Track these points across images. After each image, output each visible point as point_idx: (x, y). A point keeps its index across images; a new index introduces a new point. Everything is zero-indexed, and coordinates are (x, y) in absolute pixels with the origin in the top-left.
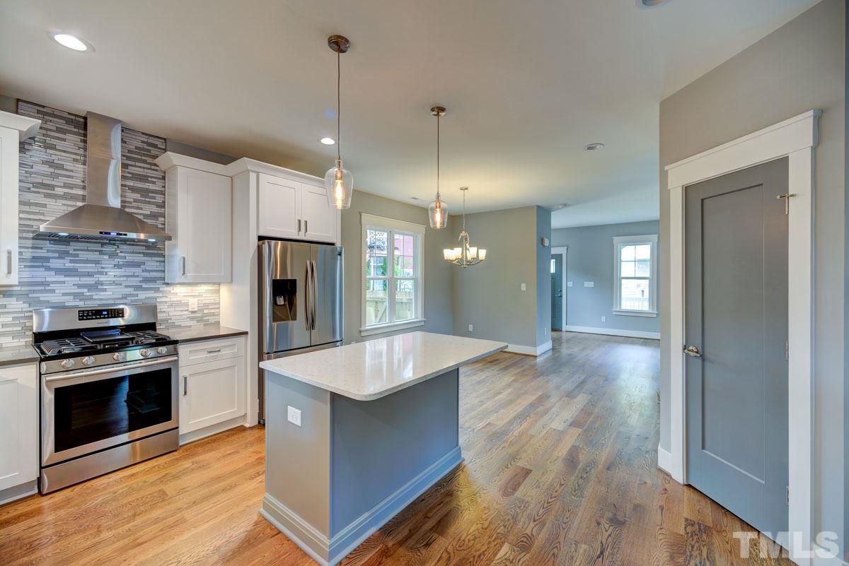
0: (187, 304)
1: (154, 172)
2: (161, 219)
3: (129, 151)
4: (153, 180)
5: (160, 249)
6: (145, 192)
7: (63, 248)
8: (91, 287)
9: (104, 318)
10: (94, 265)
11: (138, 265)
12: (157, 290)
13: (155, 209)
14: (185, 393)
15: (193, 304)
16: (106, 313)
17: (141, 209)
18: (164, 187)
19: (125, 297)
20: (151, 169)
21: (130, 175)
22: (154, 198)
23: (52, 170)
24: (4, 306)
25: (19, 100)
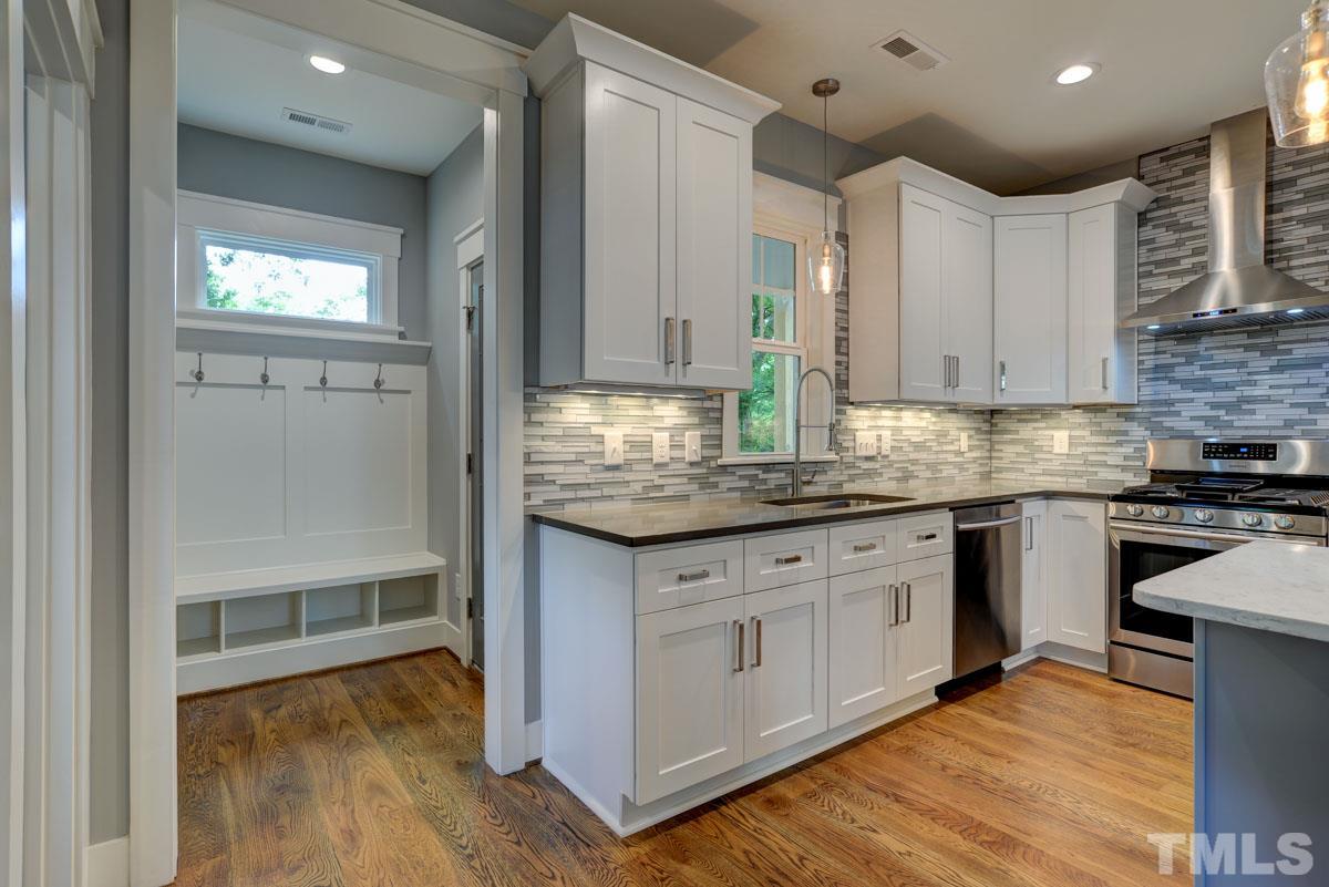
7: (1189, 348)
8: (1231, 408)
9: (1242, 458)
10: (1235, 371)
16: (1245, 450)
23: (1177, 236)
24: (1125, 433)
25: (1140, 157)
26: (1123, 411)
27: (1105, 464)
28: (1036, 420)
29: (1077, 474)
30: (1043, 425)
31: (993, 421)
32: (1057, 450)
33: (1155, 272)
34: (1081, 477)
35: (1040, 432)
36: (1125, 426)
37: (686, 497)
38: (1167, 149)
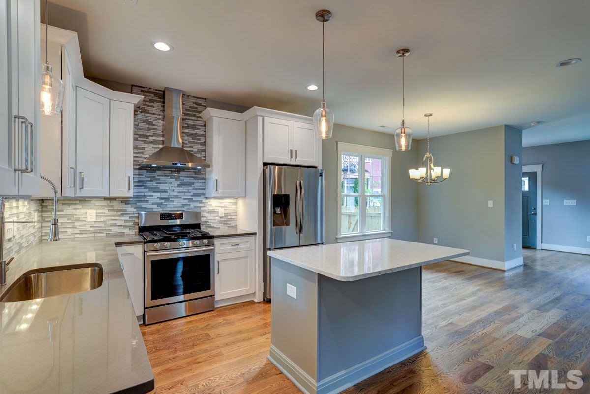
0: (218, 212)
1: (200, 122)
2: (203, 154)
3: (186, 110)
4: (199, 127)
5: (202, 174)
6: (194, 136)
7: (152, 174)
8: (166, 199)
9: (173, 219)
10: (167, 185)
11: (189, 185)
12: (201, 202)
13: (200, 147)
14: (218, 273)
15: (222, 212)
16: (173, 216)
17: (192, 147)
18: (205, 132)
19: (183, 206)
20: (197, 120)
21: (186, 126)
22: (199, 139)
23: (147, 126)
24: (126, 210)
25: (132, 85)
26: (125, 201)
27: (115, 225)
28: (76, 204)
29: (100, 232)
30: (80, 206)
31: (43, 204)
32: (88, 220)
33: (139, 139)
34: (102, 233)
35: (78, 210)
36: (125, 207)
38: (144, 87)
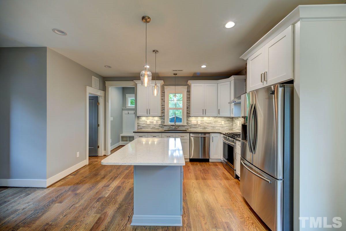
30: (237, 120)
31: (233, 119)
32: (238, 125)
37: (159, 129)
